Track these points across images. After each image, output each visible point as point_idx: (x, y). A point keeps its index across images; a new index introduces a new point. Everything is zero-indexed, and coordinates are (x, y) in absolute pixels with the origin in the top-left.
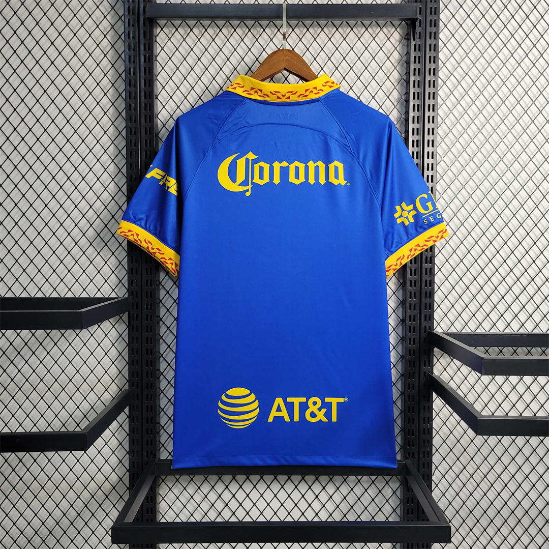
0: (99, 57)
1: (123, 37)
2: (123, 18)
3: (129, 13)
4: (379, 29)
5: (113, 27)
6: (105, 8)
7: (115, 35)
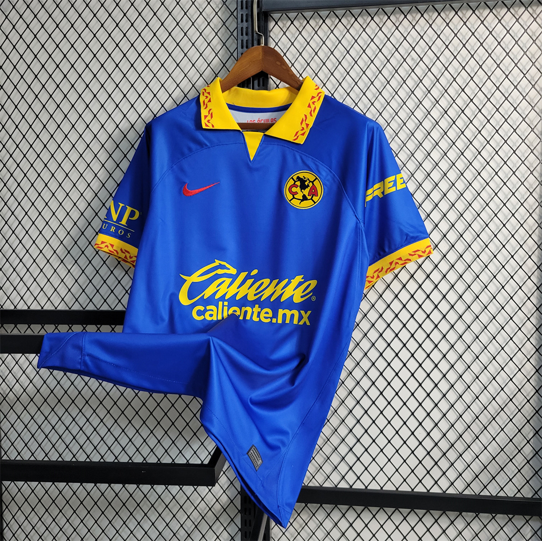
0: (208, 56)
1: (235, 33)
2: (235, 14)
3: (242, 8)
4: (506, 10)
5: (224, 23)
6: (216, 4)
7: (226, 31)
